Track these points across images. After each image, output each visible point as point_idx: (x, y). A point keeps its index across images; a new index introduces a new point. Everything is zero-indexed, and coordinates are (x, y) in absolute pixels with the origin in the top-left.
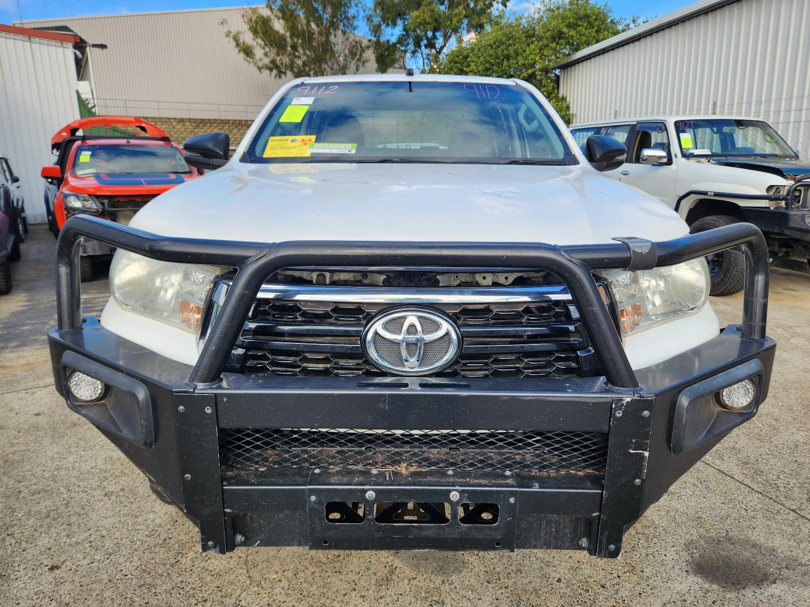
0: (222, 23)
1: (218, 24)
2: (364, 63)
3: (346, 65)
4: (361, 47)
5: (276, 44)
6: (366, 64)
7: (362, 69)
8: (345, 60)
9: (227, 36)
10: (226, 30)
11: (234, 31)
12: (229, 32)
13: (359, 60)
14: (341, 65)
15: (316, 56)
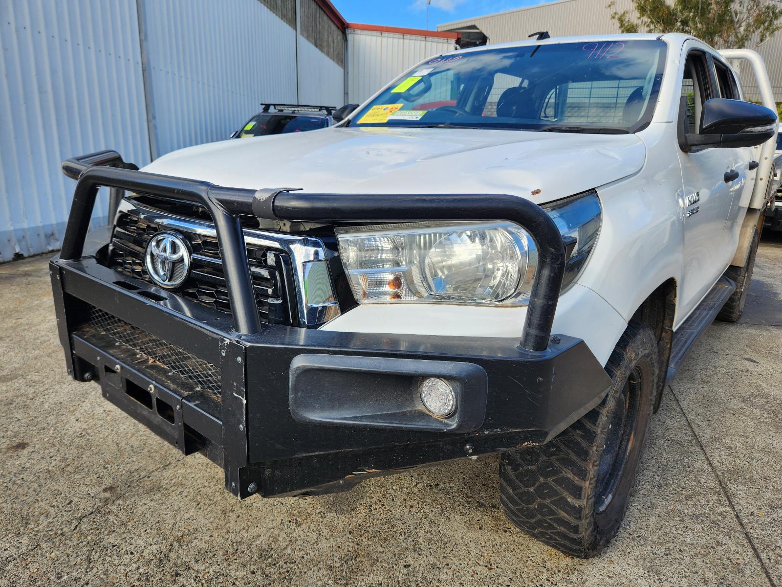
0: (609, 6)
1: (606, 7)
2: (772, 32)
3: (747, 36)
4: (773, 13)
5: (663, 20)
6: (776, 33)
7: (768, 38)
8: (746, 30)
9: (614, 17)
10: (612, 12)
11: (621, 12)
12: (615, 13)
13: (767, 29)
14: (740, 36)
15: (707, 29)
